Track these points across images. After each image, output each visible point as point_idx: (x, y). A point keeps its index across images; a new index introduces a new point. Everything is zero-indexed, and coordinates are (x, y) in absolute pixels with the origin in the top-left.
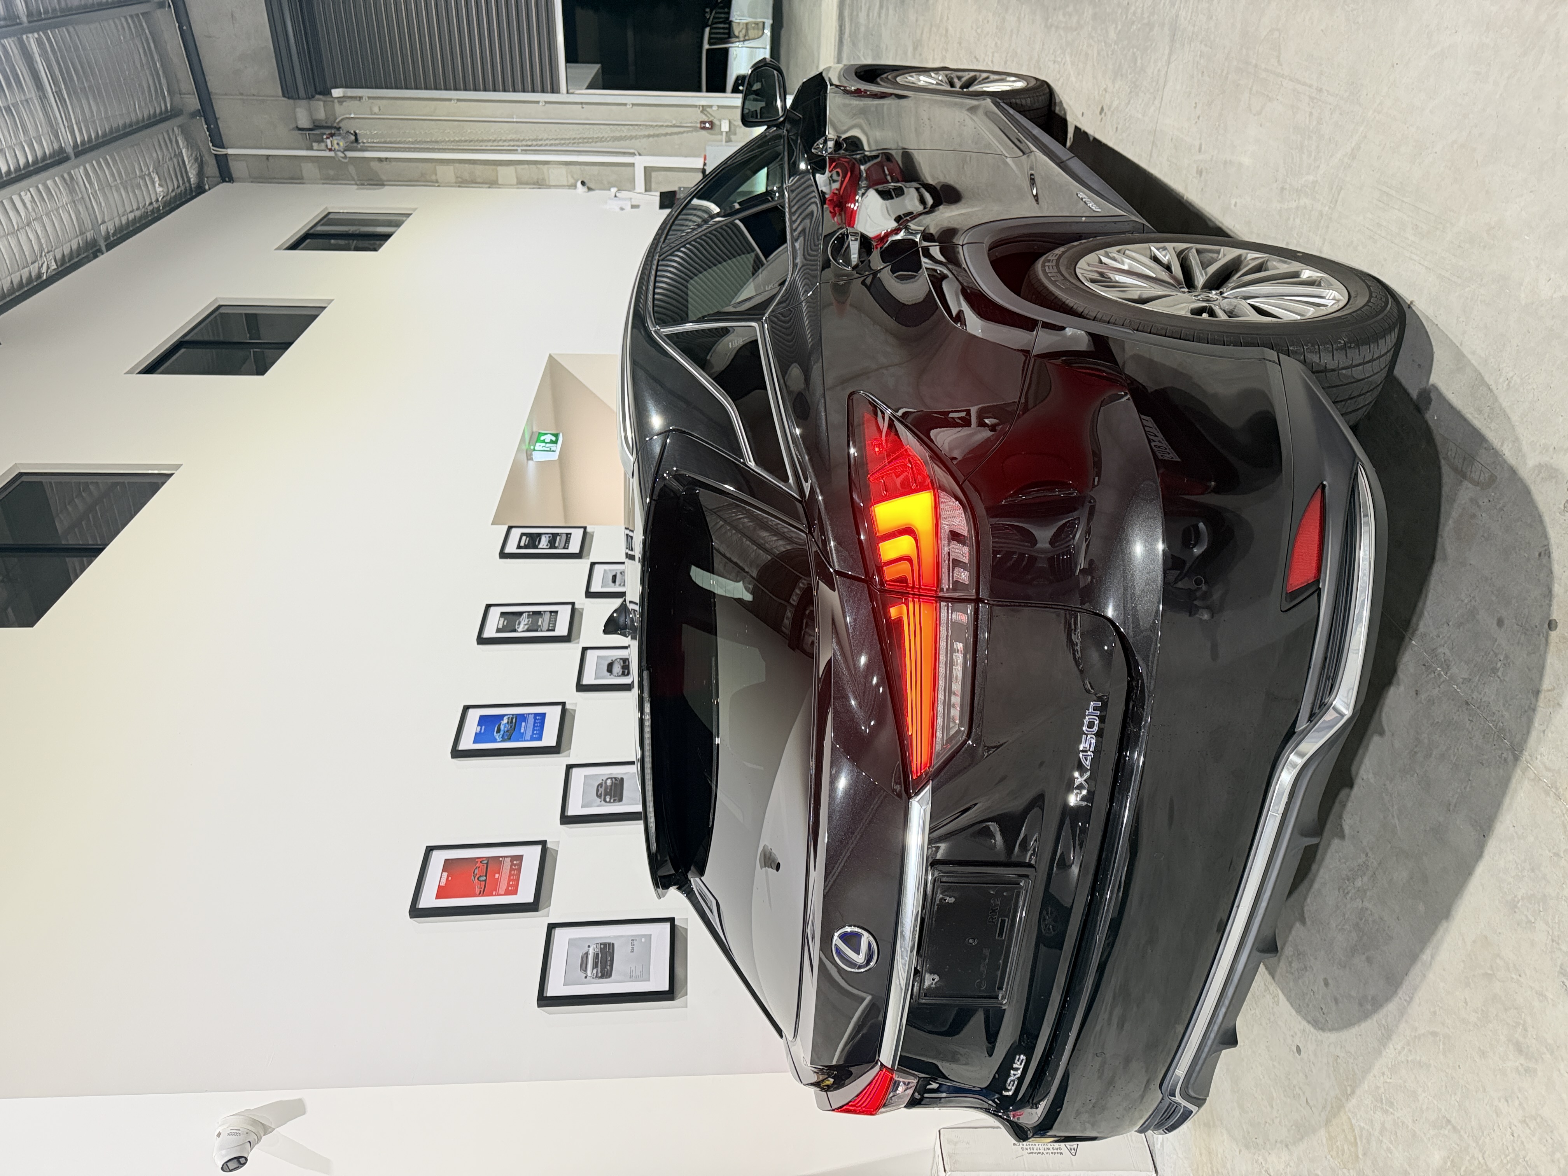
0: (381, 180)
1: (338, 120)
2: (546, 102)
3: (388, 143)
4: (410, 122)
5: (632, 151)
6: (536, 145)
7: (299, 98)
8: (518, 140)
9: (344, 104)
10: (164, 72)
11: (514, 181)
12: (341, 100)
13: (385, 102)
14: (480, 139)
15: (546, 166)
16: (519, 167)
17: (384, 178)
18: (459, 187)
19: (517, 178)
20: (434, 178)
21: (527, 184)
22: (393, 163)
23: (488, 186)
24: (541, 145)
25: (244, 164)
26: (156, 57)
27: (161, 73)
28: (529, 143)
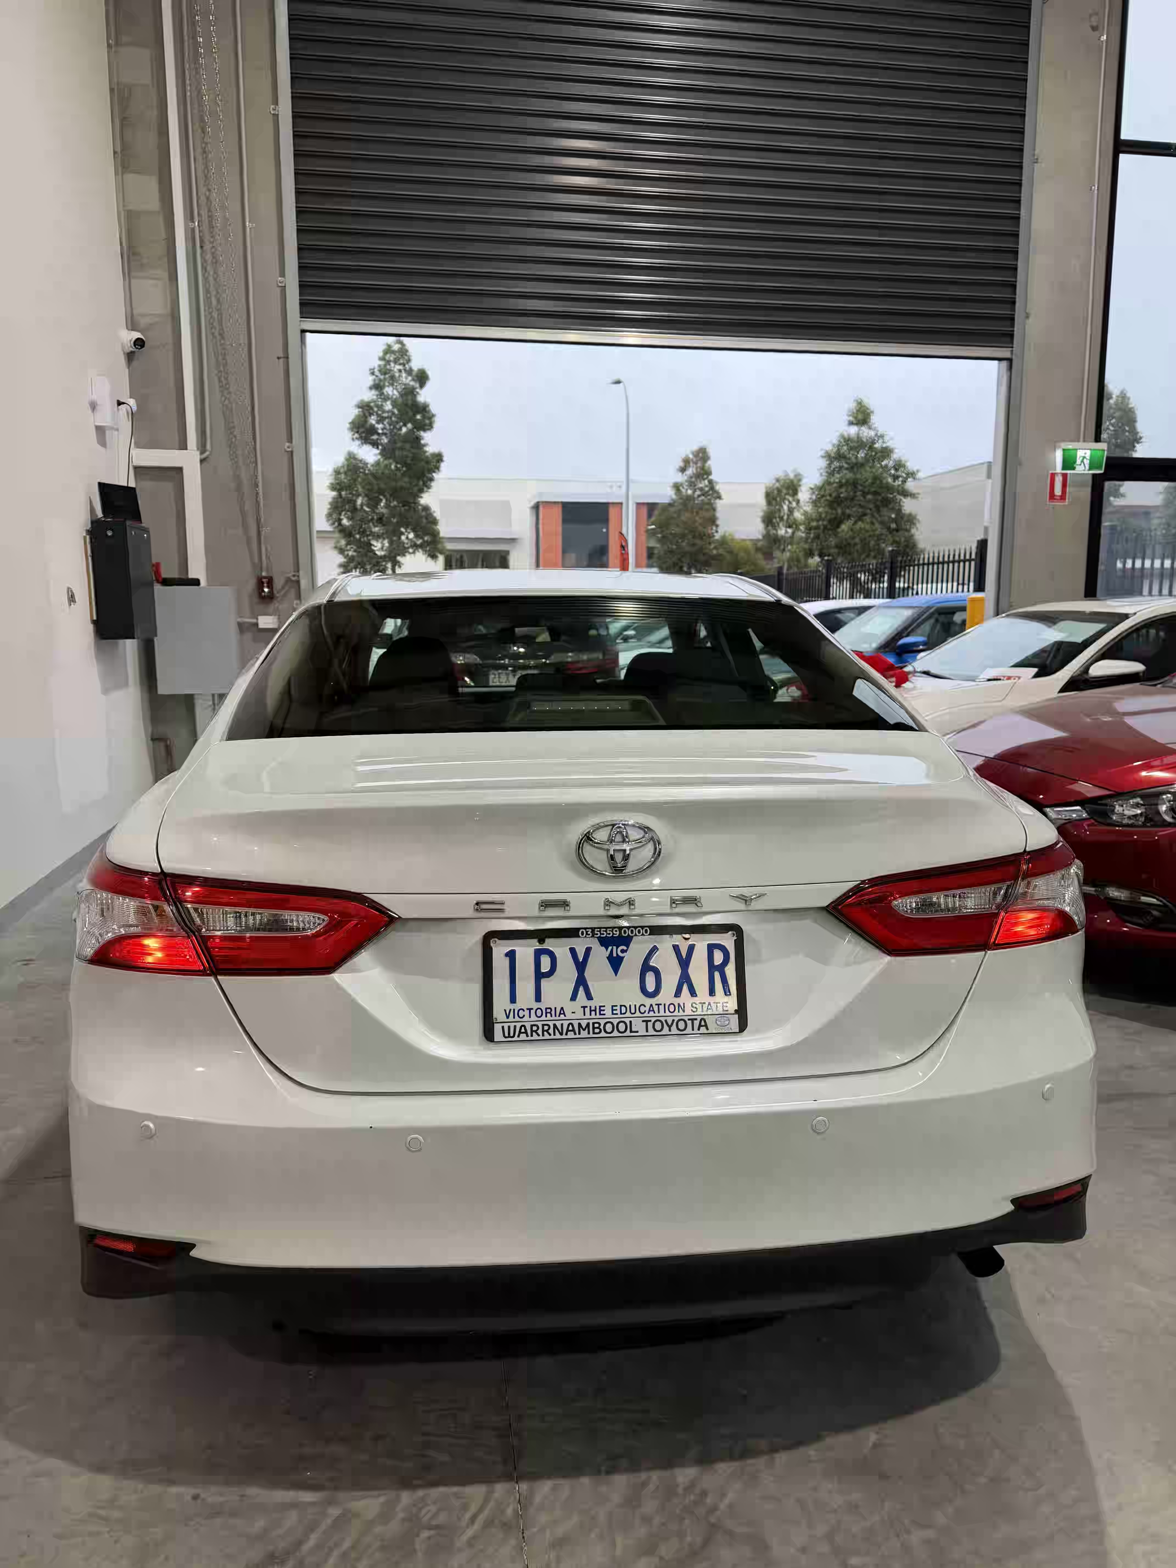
2: (282, 287)
5: (208, 447)
8: (211, 227)
11: (133, 207)
15: (166, 275)
16: (160, 220)
18: (112, 89)
19: (138, 213)
20: (125, 39)
28: (208, 246)
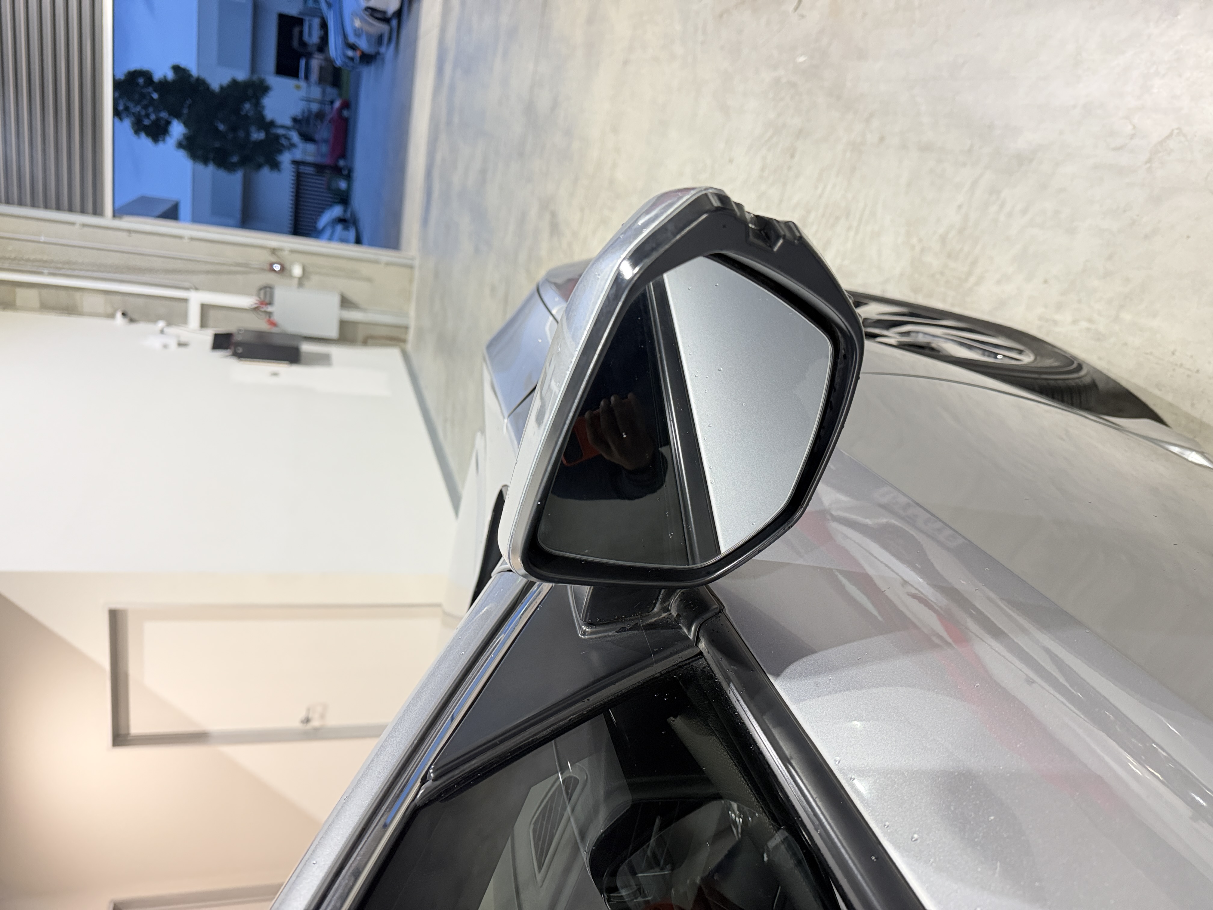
2: (84, 225)
5: (187, 284)
6: (69, 269)
11: (37, 305)
15: (80, 293)
16: (44, 291)
19: (41, 303)
21: (53, 308)
24: (74, 270)
28: (59, 265)
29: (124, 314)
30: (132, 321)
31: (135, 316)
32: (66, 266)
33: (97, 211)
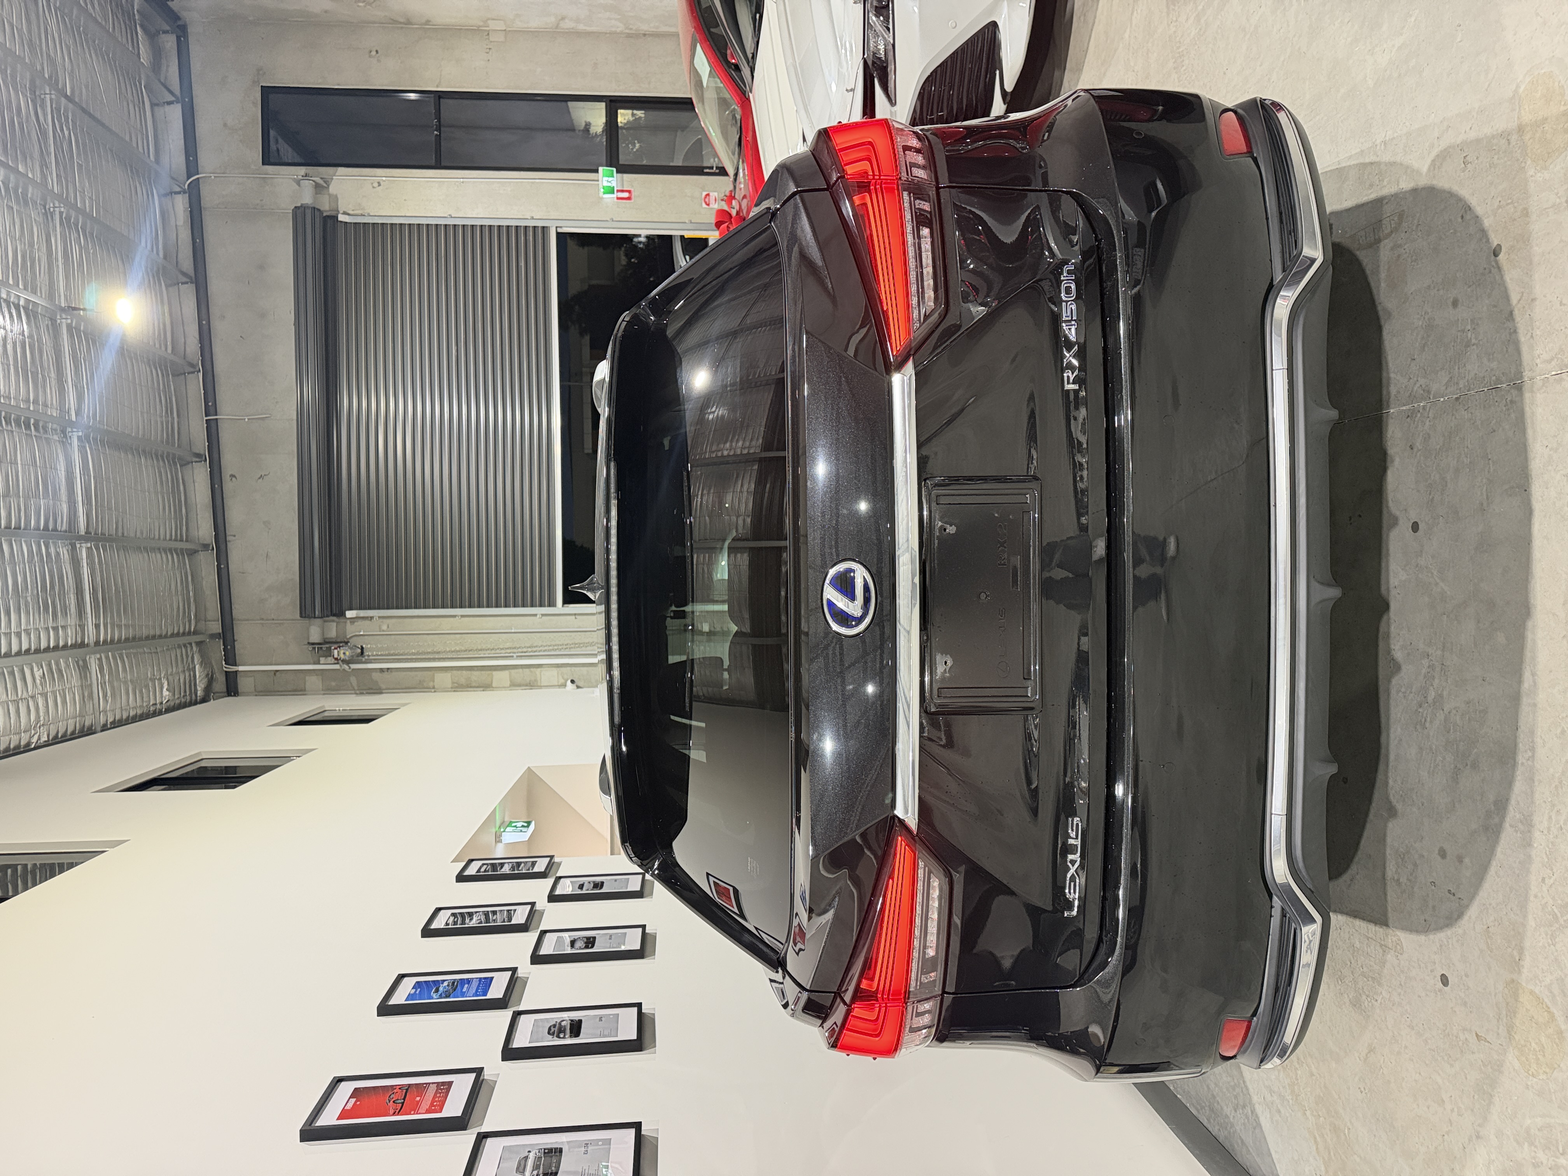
0: (380, 689)
1: (348, 637)
3: (392, 655)
4: (415, 636)
6: (532, 651)
7: (315, 617)
8: (514, 648)
9: (356, 623)
10: (195, 600)
11: (508, 684)
12: (353, 620)
13: (394, 621)
14: (479, 648)
15: (539, 670)
16: (513, 671)
17: (383, 686)
18: (454, 691)
19: (511, 681)
20: (431, 684)
21: (519, 685)
22: (394, 673)
23: (482, 689)
24: (535, 652)
25: (252, 679)
26: (191, 587)
27: (192, 600)
28: (525, 650)
29: (573, 682)
30: (578, 687)
31: (580, 684)
32: (530, 650)
33: (552, 603)
